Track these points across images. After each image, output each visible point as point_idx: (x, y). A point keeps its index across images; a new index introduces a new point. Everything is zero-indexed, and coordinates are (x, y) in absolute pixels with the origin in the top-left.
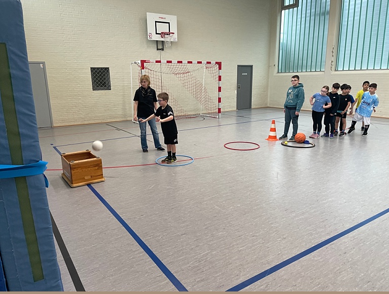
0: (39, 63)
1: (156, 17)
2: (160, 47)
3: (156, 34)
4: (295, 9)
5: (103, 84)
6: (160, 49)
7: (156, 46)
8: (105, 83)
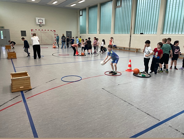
0: (8, 29)
3: (39, 23)
4: (82, 16)
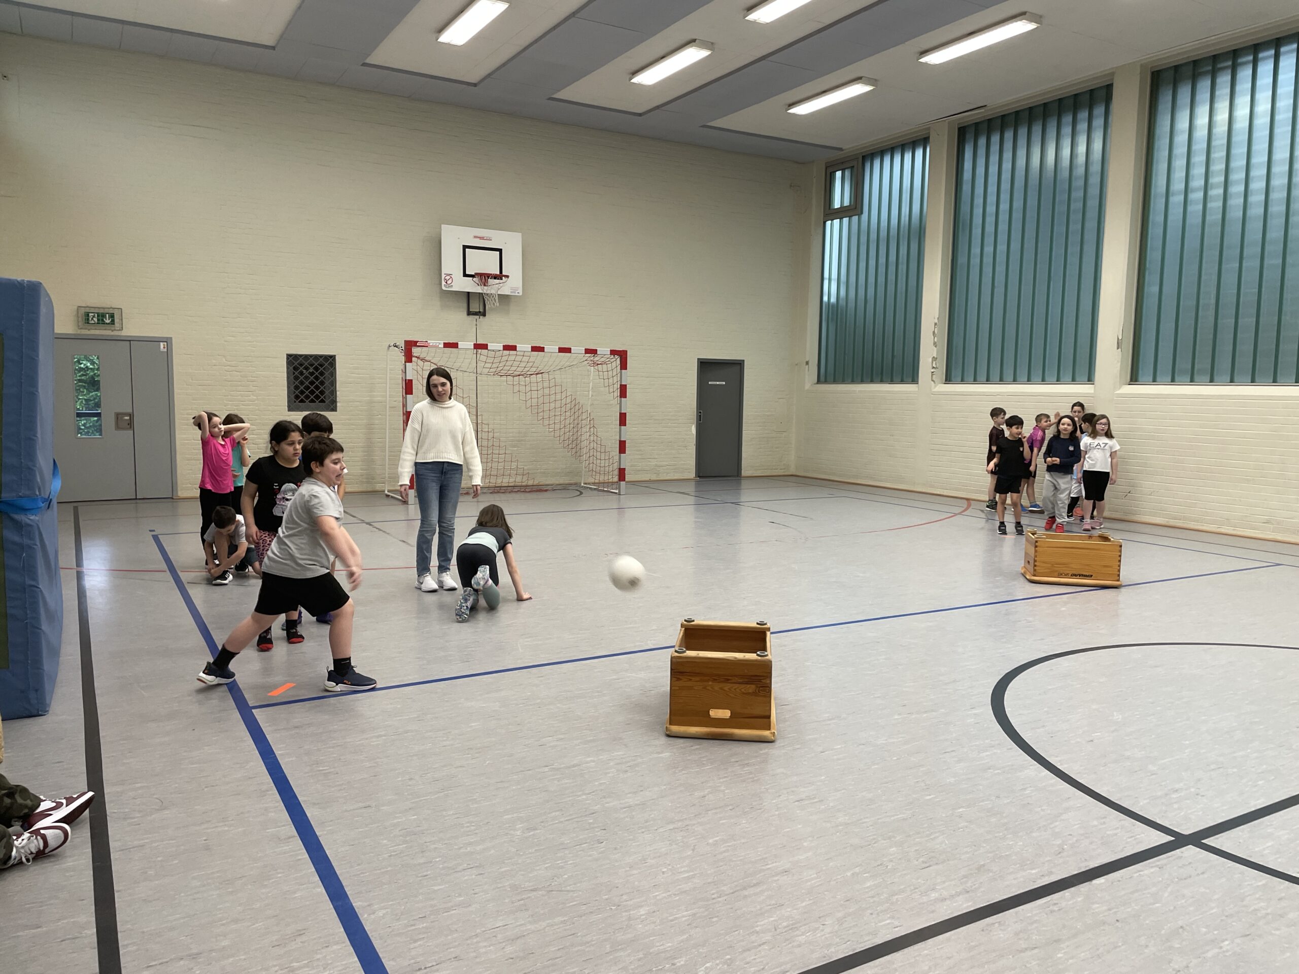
0: (158, 341)
1: (468, 236)
2: (475, 307)
3: (465, 275)
4: (855, 219)
5: (317, 397)
6: (476, 314)
7: (465, 305)
8: (322, 393)
